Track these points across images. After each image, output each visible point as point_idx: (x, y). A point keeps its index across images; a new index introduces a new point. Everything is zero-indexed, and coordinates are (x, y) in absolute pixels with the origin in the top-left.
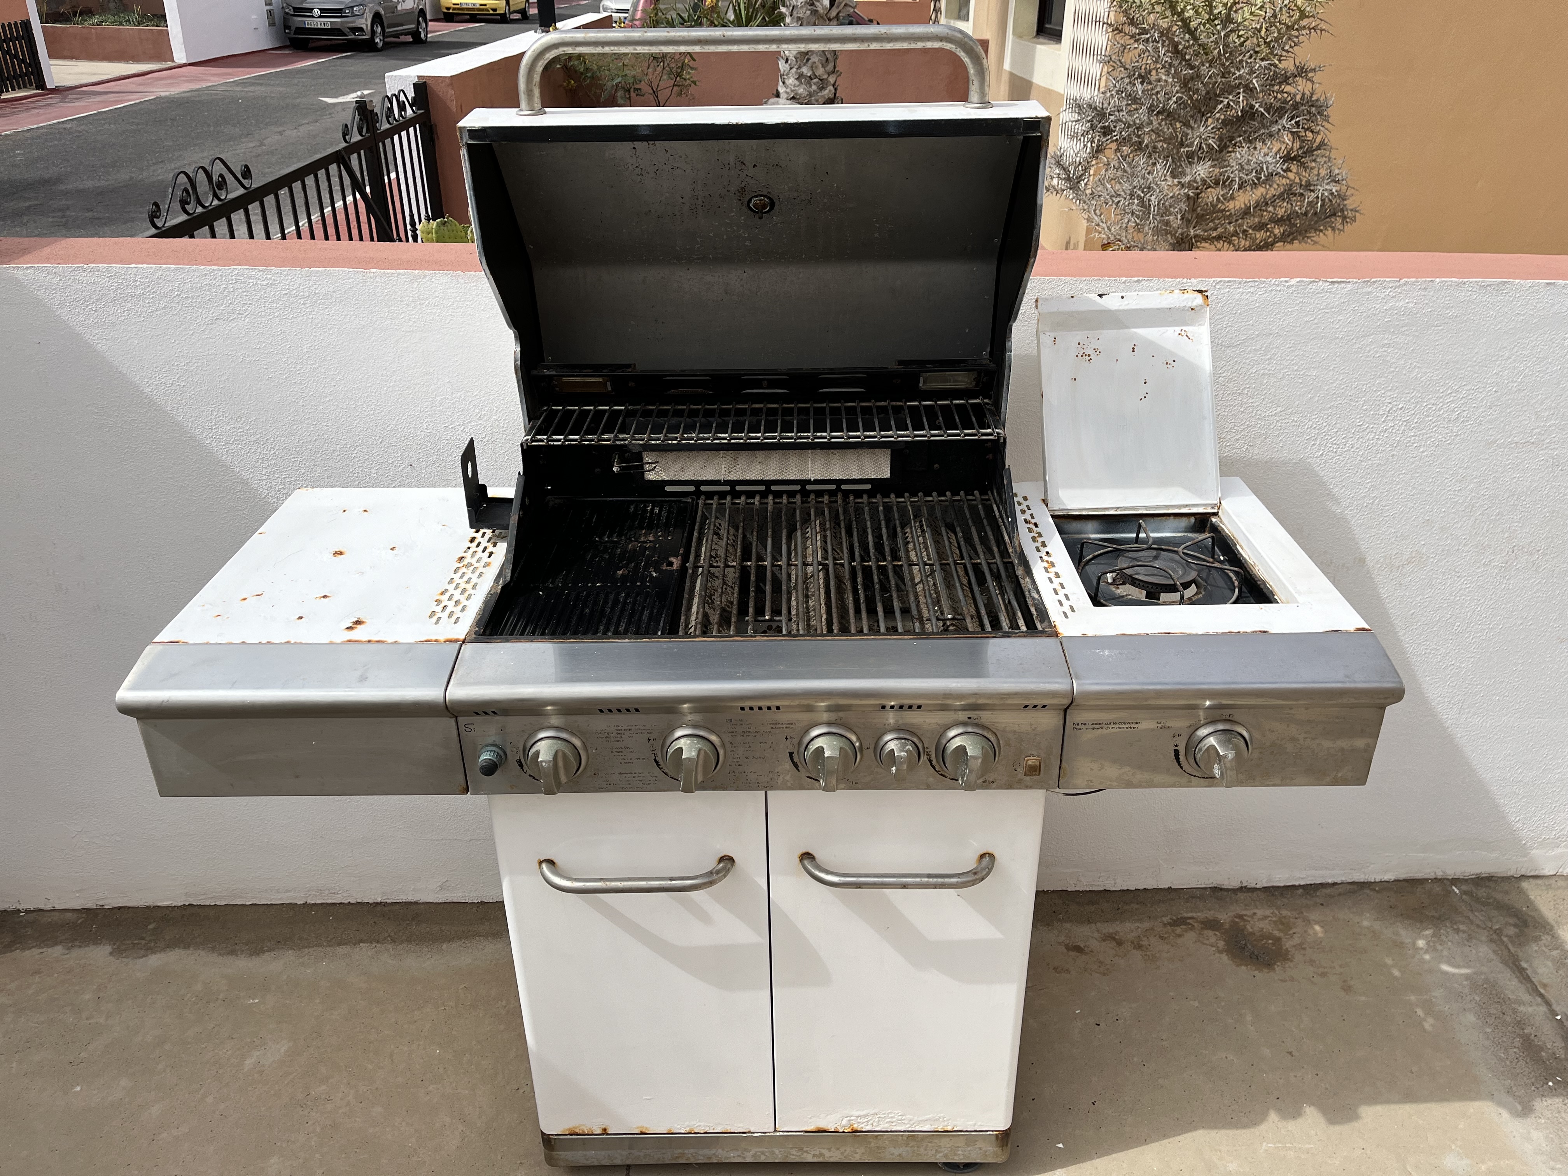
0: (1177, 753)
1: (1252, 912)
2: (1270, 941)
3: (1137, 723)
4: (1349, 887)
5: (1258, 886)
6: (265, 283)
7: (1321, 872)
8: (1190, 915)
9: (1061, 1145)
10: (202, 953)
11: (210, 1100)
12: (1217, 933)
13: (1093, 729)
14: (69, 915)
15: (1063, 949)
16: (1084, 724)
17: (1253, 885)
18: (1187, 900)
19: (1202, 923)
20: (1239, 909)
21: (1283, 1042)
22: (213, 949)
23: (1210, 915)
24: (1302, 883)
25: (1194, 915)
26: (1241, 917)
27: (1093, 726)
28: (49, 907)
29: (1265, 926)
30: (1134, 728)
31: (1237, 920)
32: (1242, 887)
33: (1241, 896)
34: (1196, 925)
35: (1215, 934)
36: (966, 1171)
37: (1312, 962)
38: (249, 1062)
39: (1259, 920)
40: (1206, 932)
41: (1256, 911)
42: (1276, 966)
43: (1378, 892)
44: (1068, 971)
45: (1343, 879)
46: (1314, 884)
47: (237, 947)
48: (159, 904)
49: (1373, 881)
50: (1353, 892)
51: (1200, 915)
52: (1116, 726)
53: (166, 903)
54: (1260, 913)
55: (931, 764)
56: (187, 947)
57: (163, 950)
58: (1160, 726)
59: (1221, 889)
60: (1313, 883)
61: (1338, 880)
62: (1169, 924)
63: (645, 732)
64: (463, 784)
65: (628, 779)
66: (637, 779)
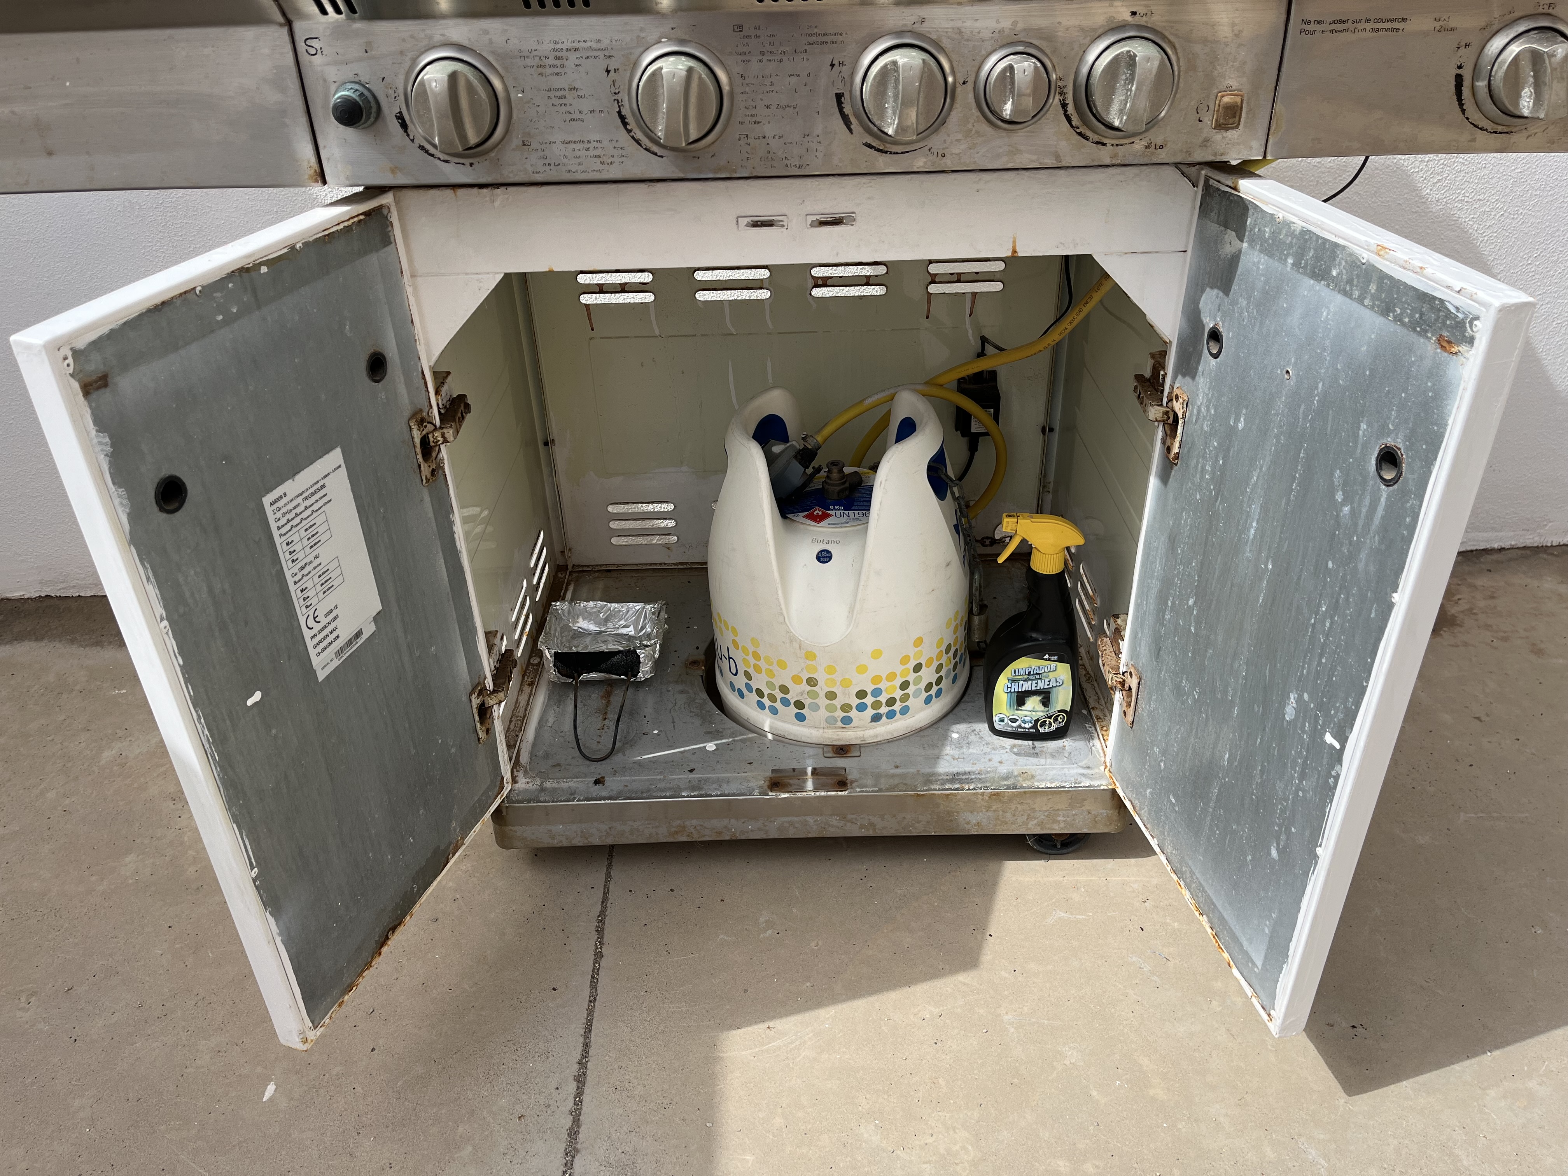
0: (1459, 79)
3: (1404, 20)
4: (1520, 552)
10: (58, 645)
13: (1332, 31)
16: (1319, 22)
21: (1466, 707)
27: (1333, 27)
30: (1397, 30)
36: (1065, 851)
37: (1488, 627)
38: (107, 755)
42: (1442, 632)
43: (1556, 556)
45: (1513, 543)
47: (103, 638)
48: (9, 595)
49: (1549, 545)
50: (1526, 557)
52: (1368, 26)
55: (1066, 113)
56: (39, 639)
57: (10, 642)
58: (1438, 25)
61: (1506, 545)
63: (601, 54)
64: (315, 166)
65: (578, 153)
66: (592, 153)
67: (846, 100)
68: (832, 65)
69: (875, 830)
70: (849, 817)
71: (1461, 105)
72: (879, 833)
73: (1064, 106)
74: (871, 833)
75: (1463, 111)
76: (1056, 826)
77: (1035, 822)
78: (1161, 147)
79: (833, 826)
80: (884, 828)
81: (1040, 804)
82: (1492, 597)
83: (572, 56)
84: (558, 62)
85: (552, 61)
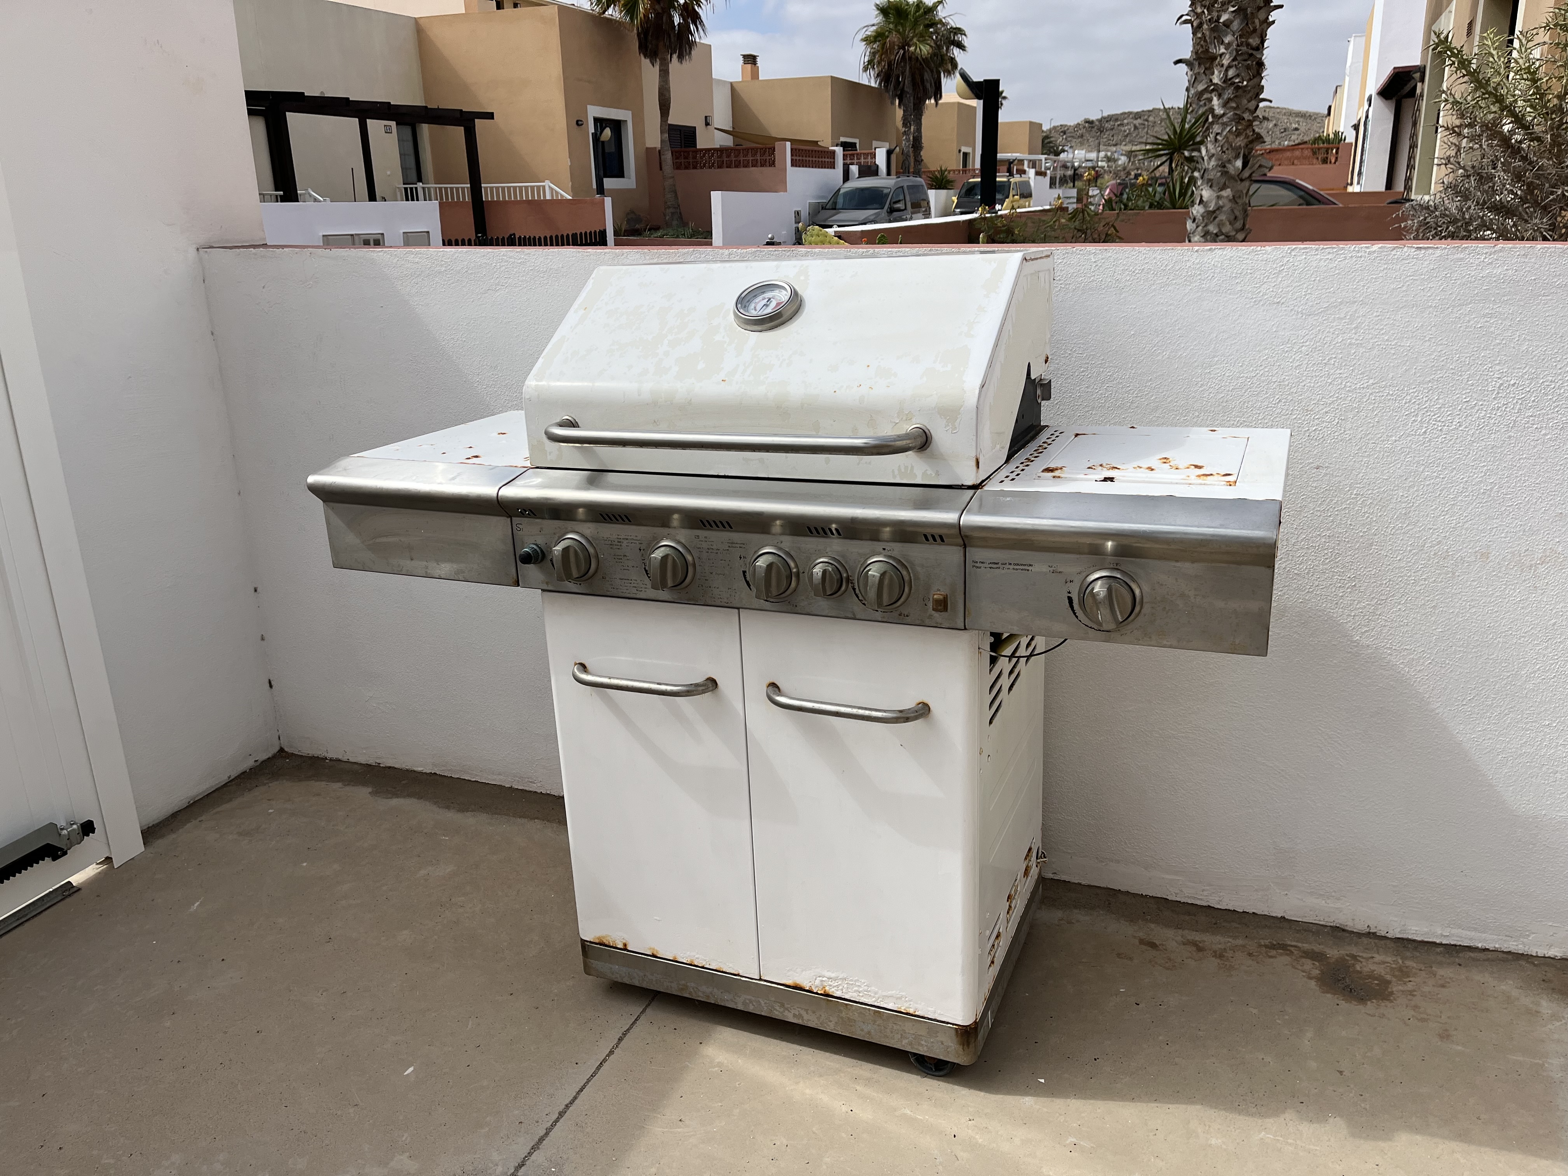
0: (1070, 600)
1: (1370, 955)
2: (1376, 982)
3: (1030, 565)
4: (1501, 955)
5: (1388, 935)
6: (519, 261)
7: (1469, 933)
8: (1293, 943)
9: (1043, 1081)
10: (427, 803)
11: (384, 888)
12: (1317, 963)
13: (990, 568)
14: (356, 766)
15: (1137, 942)
16: (982, 563)
17: (1383, 934)
18: (1298, 931)
19: (1304, 952)
20: (1354, 950)
21: (1338, 1062)
22: (435, 803)
23: (1317, 948)
24: (1444, 942)
25: (1300, 945)
26: (1354, 957)
27: (990, 565)
28: (345, 759)
29: (1380, 970)
30: (1028, 570)
31: (1347, 958)
32: (1369, 933)
33: (1365, 940)
34: (1296, 952)
35: (1313, 964)
36: (937, 1074)
37: (1416, 1007)
38: (423, 872)
39: (1374, 963)
40: (1304, 960)
41: (1376, 955)
42: (1369, 1002)
43: (1535, 965)
44: (1131, 959)
45: (1497, 946)
46: (1460, 945)
47: (452, 805)
48: (415, 769)
49: (1534, 954)
50: (1507, 960)
51: (1306, 946)
52: (1011, 567)
53: (420, 769)
54: (1378, 958)
55: (855, 592)
56: (420, 798)
57: (404, 797)
58: (1051, 569)
59: (1344, 930)
60: (1459, 943)
61: (1490, 946)
62: (1266, 946)
63: (637, 542)
64: (515, 577)
65: (626, 584)
66: (632, 585)
67: (747, 574)
68: (740, 558)
69: (803, 1020)
70: (786, 1006)
71: (1075, 614)
72: (806, 1023)
73: (854, 589)
74: (800, 1022)
75: (1077, 617)
76: (921, 1048)
77: (907, 1041)
78: (907, 616)
79: (777, 1010)
80: (809, 1020)
81: (908, 1027)
82: (1443, 986)
83: (625, 542)
84: (619, 544)
85: (616, 543)
